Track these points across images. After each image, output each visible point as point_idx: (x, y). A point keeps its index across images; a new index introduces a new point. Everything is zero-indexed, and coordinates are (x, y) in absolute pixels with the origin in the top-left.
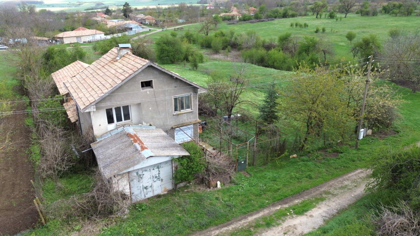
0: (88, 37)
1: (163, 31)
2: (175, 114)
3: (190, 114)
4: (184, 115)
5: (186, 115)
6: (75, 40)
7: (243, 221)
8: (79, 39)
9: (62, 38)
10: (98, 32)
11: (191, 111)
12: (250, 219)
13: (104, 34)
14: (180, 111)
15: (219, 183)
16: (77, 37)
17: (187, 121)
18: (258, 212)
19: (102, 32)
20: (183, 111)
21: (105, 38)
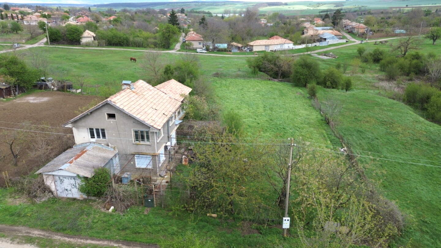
0: (276, 46)
1: (361, 43)
2: (135, 143)
3: (148, 146)
4: (143, 146)
5: (144, 146)
6: (263, 49)
7: (82, 241)
8: (267, 48)
9: (253, 46)
10: (288, 41)
11: (149, 144)
12: (89, 242)
13: (292, 44)
14: (140, 142)
15: (112, 208)
16: (266, 46)
17: (145, 151)
18: (99, 240)
19: (291, 42)
20: (142, 143)
21: (293, 48)
